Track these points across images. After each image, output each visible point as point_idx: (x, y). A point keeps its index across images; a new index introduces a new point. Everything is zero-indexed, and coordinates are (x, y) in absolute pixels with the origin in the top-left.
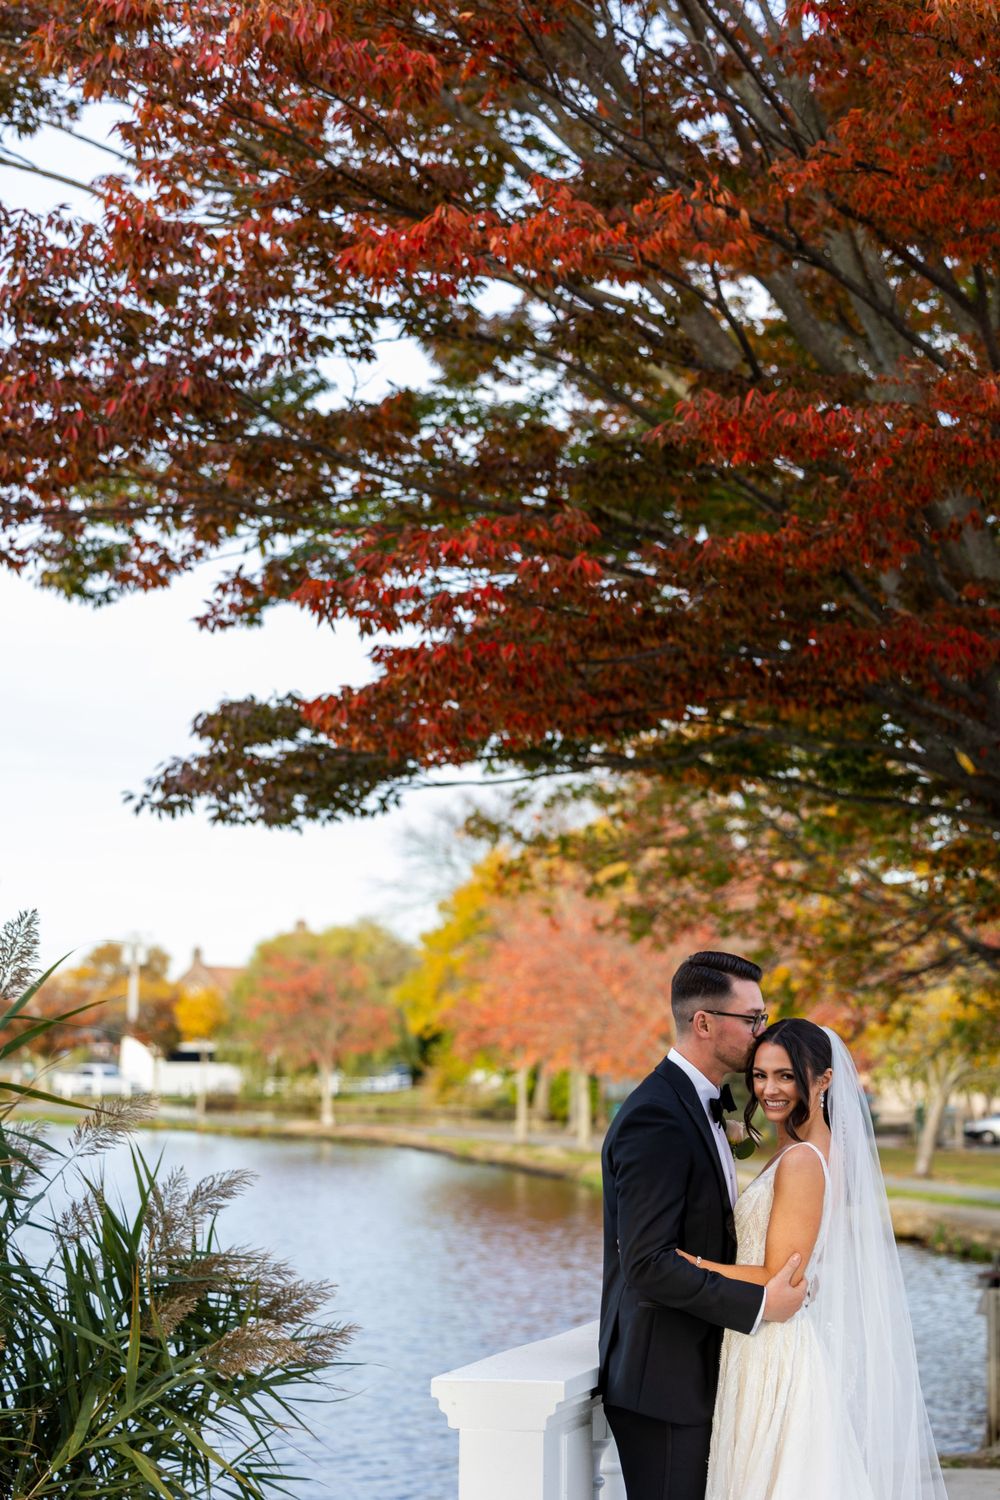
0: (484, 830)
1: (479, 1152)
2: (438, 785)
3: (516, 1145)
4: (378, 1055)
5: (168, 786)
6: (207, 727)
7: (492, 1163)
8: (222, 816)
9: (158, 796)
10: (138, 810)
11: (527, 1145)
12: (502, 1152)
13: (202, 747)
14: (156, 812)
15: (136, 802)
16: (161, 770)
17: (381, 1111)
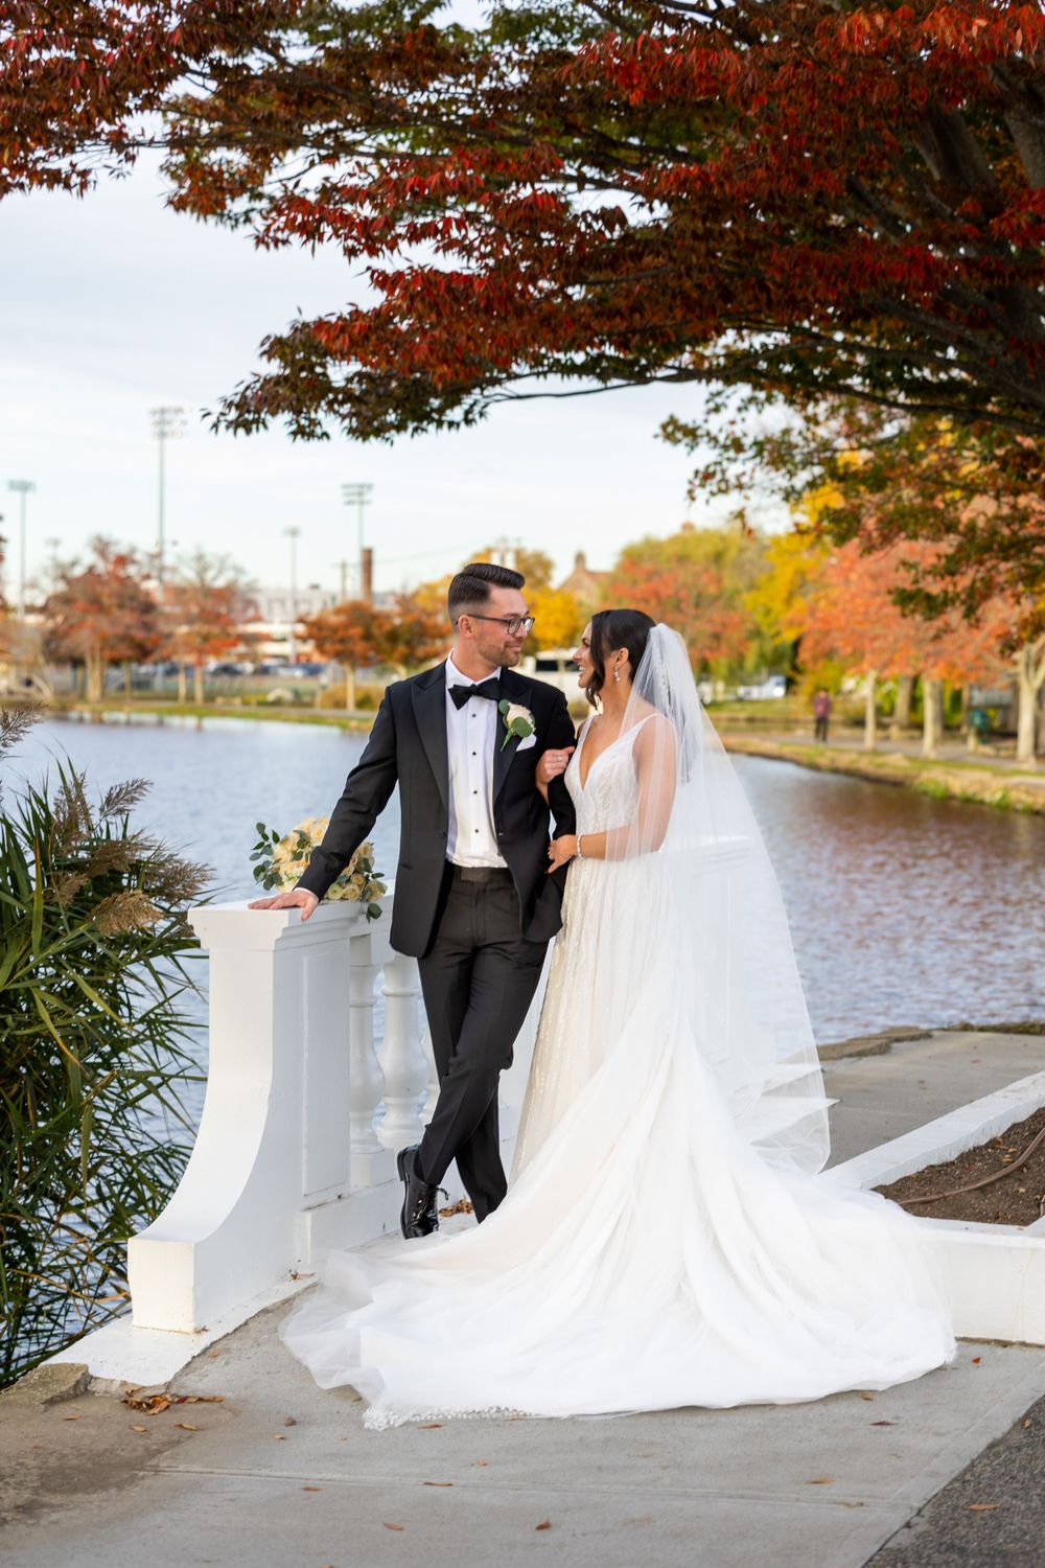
0: (679, 435)
1: (823, 761)
2: (519, 397)
3: (862, 753)
4: (751, 661)
5: (243, 406)
6: (276, 348)
7: (835, 771)
8: (300, 432)
9: (233, 414)
10: (215, 426)
11: (875, 752)
12: (845, 761)
13: (274, 368)
14: (231, 430)
15: (212, 419)
16: (241, 388)
17: (751, 720)
